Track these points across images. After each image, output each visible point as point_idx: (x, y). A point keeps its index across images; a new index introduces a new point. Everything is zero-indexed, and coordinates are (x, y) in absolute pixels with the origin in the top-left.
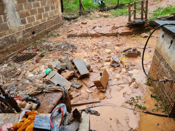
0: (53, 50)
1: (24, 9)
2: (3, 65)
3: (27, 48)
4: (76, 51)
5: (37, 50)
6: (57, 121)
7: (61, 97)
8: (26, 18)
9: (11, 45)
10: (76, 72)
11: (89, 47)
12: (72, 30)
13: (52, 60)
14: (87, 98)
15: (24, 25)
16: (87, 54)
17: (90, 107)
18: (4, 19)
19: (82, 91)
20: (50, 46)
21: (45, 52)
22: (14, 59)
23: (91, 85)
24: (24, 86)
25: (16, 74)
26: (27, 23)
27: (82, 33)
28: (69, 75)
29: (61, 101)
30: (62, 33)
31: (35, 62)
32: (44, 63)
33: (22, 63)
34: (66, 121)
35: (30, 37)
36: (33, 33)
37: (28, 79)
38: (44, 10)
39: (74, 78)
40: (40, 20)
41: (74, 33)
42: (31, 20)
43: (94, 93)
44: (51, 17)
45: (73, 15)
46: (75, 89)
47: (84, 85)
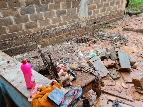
0: (105, 39)
1: (93, 3)
2: (68, 43)
3: (87, 34)
4: (126, 44)
5: (93, 37)
6: (69, 100)
7: (93, 81)
8: (93, 11)
9: (76, 30)
10: (117, 63)
11: (142, 44)
12: (130, 24)
13: (101, 47)
14: (120, 92)
15: (89, 16)
16: (137, 50)
17: (119, 101)
18: (77, 10)
19: (118, 83)
20: (104, 36)
21: (98, 40)
22: (75, 40)
23: (129, 80)
24: (72, 61)
25: (73, 50)
26: (92, 15)
27: (139, 28)
28: (109, 64)
29: (92, 83)
30: (119, 26)
31: (88, 46)
32: (94, 48)
33: (79, 44)
34: (76, 104)
35: (91, 26)
36: (95, 23)
37: (78, 57)
38: (109, 5)
39: (113, 68)
40: (103, 13)
41: (131, 27)
42: (96, 12)
43: (130, 90)
44: (114, 11)
45: (136, 10)
46: (111, 78)
47: (121, 78)
